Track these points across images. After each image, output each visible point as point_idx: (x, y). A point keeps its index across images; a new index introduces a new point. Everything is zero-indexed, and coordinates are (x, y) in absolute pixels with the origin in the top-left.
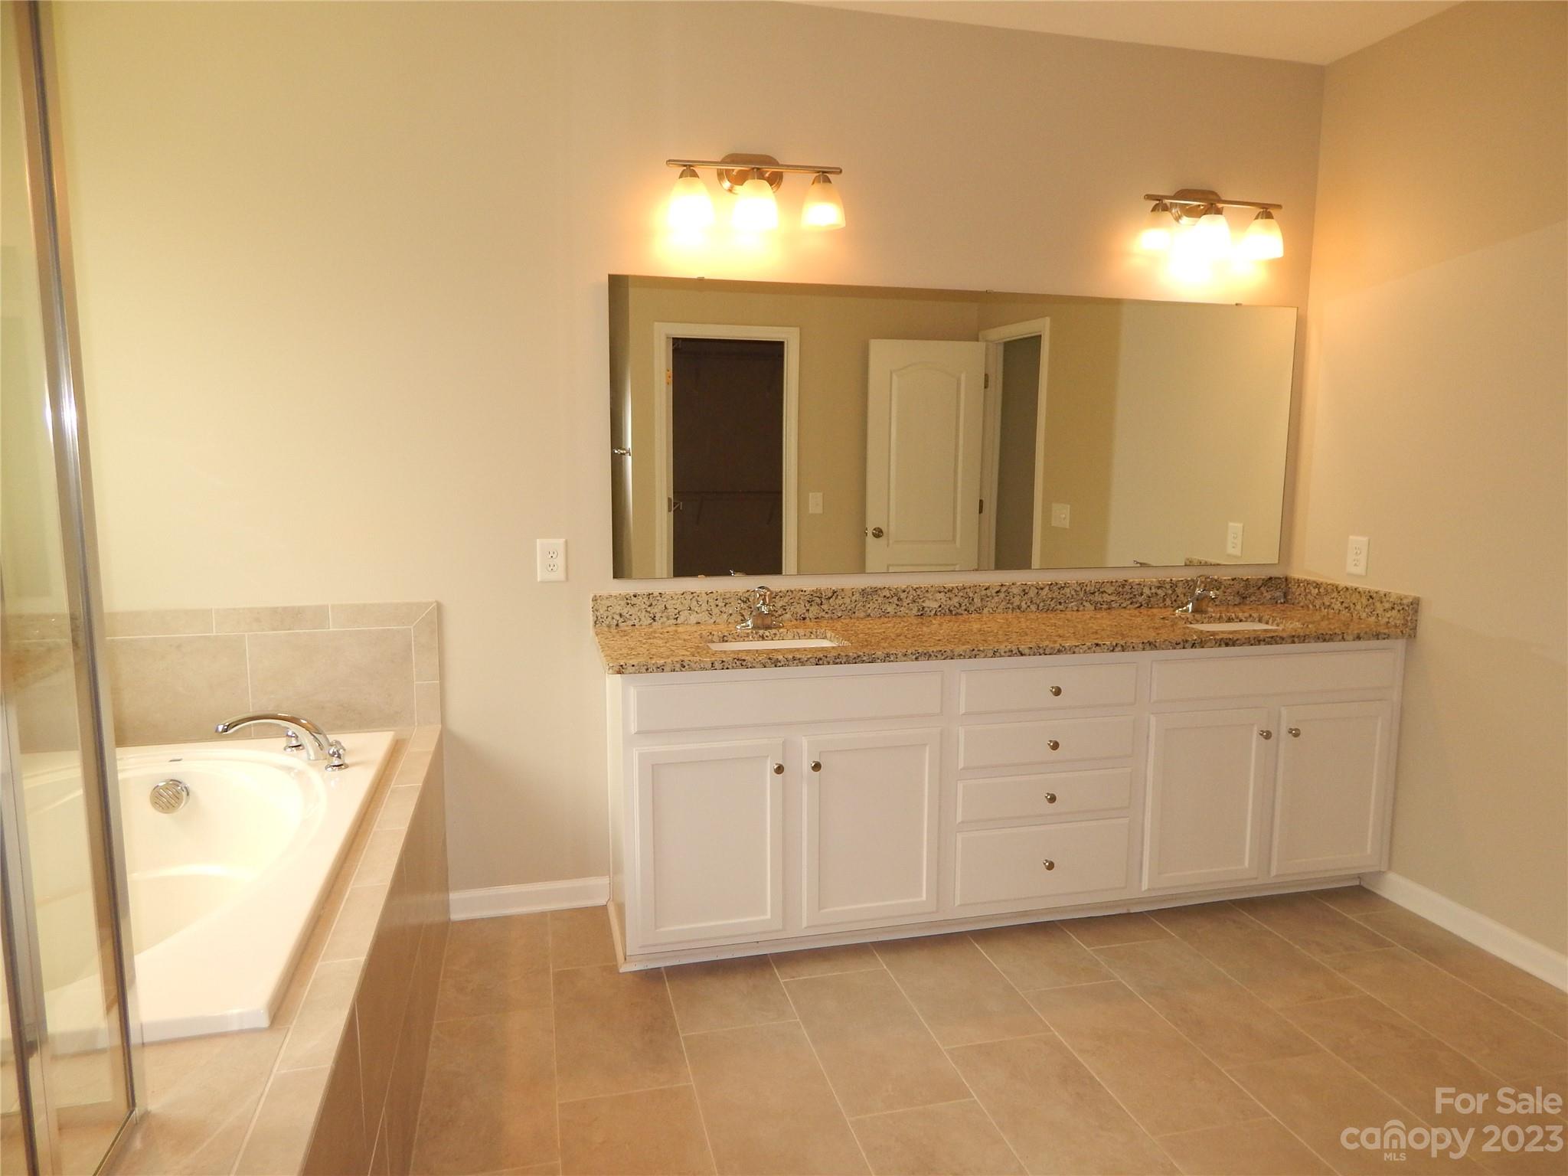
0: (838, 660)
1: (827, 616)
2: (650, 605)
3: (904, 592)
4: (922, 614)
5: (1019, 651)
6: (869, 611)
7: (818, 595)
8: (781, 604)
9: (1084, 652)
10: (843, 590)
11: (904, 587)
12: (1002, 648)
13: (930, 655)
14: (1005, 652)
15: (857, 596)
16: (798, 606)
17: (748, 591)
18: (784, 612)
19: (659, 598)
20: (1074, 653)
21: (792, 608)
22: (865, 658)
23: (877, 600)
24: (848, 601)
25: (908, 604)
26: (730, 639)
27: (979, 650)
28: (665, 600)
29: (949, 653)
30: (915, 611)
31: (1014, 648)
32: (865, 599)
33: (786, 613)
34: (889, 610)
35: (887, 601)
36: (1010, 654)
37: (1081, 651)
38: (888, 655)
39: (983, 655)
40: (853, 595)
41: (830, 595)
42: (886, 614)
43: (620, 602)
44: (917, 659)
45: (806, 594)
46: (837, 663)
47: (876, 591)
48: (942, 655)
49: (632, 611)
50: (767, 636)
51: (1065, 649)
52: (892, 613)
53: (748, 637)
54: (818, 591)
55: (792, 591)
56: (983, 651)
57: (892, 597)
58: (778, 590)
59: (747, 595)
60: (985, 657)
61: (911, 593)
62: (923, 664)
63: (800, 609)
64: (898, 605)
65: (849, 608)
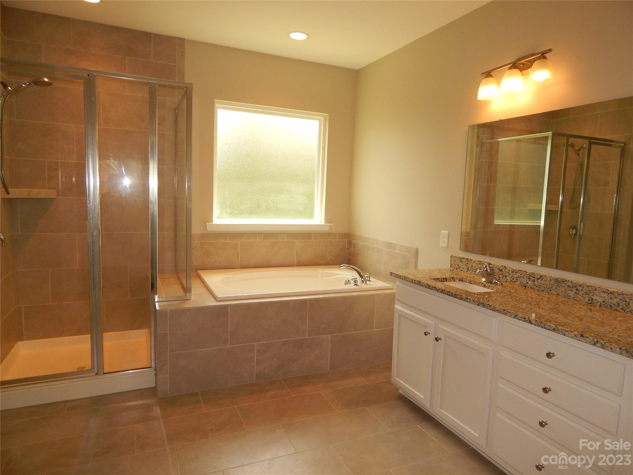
0: (448, 294)
1: (536, 288)
2: (467, 264)
3: (581, 286)
4: (591, 302)
5: (529, 320)
6: (559, 292)
7: (533, 276)
8: (515, 276)
9: (572, 337)
10: (546, 276)
11: (581, 283)
12: (520, 315)
13: (484, 305)
14: (521, 318)
15: (553, 282)
16: (523, 279)
17: (502, 266)
18: (517, 280)
19: (470, 261)
20: (564, 335)
21: (520, 279)
22: (458, 296)
23: (564, 287)
24: (548, 283)
25: (582, 294)
26: (473, 283)
27: (507, 311)
28: (472, 262)
29: (492, 307)
30: (586, 299)
31: (527, 317)
32: (557, 285)
33: (518, 281)
34: (570, 294)
35: (570, 289)
36: (524, 320)
37: (570, 335)
38: (467, 298)
39: (509, 315)
40: (551, 280)
41: (539, 277)
42: (568, 296)
43: (458, 260)
44: (478, 305)
45: (527, 274)
46: (448, 295)
47: (564, 281)
48: (490, 307)
49: (462, 264)
50: (486, 286)
51: (558, 330)
52: (572, 296)
53: (479, 284)
54: (533, 274)
55: (521, 271)
56: (510, 313)
57: (573, 287)
58: (515, 269)
59: (502, 268)
60: (511, 316)
61: (585, 288)
62: (480, 308)
63: (524, 281)
64: (576, 293)
65: (548, 287)
